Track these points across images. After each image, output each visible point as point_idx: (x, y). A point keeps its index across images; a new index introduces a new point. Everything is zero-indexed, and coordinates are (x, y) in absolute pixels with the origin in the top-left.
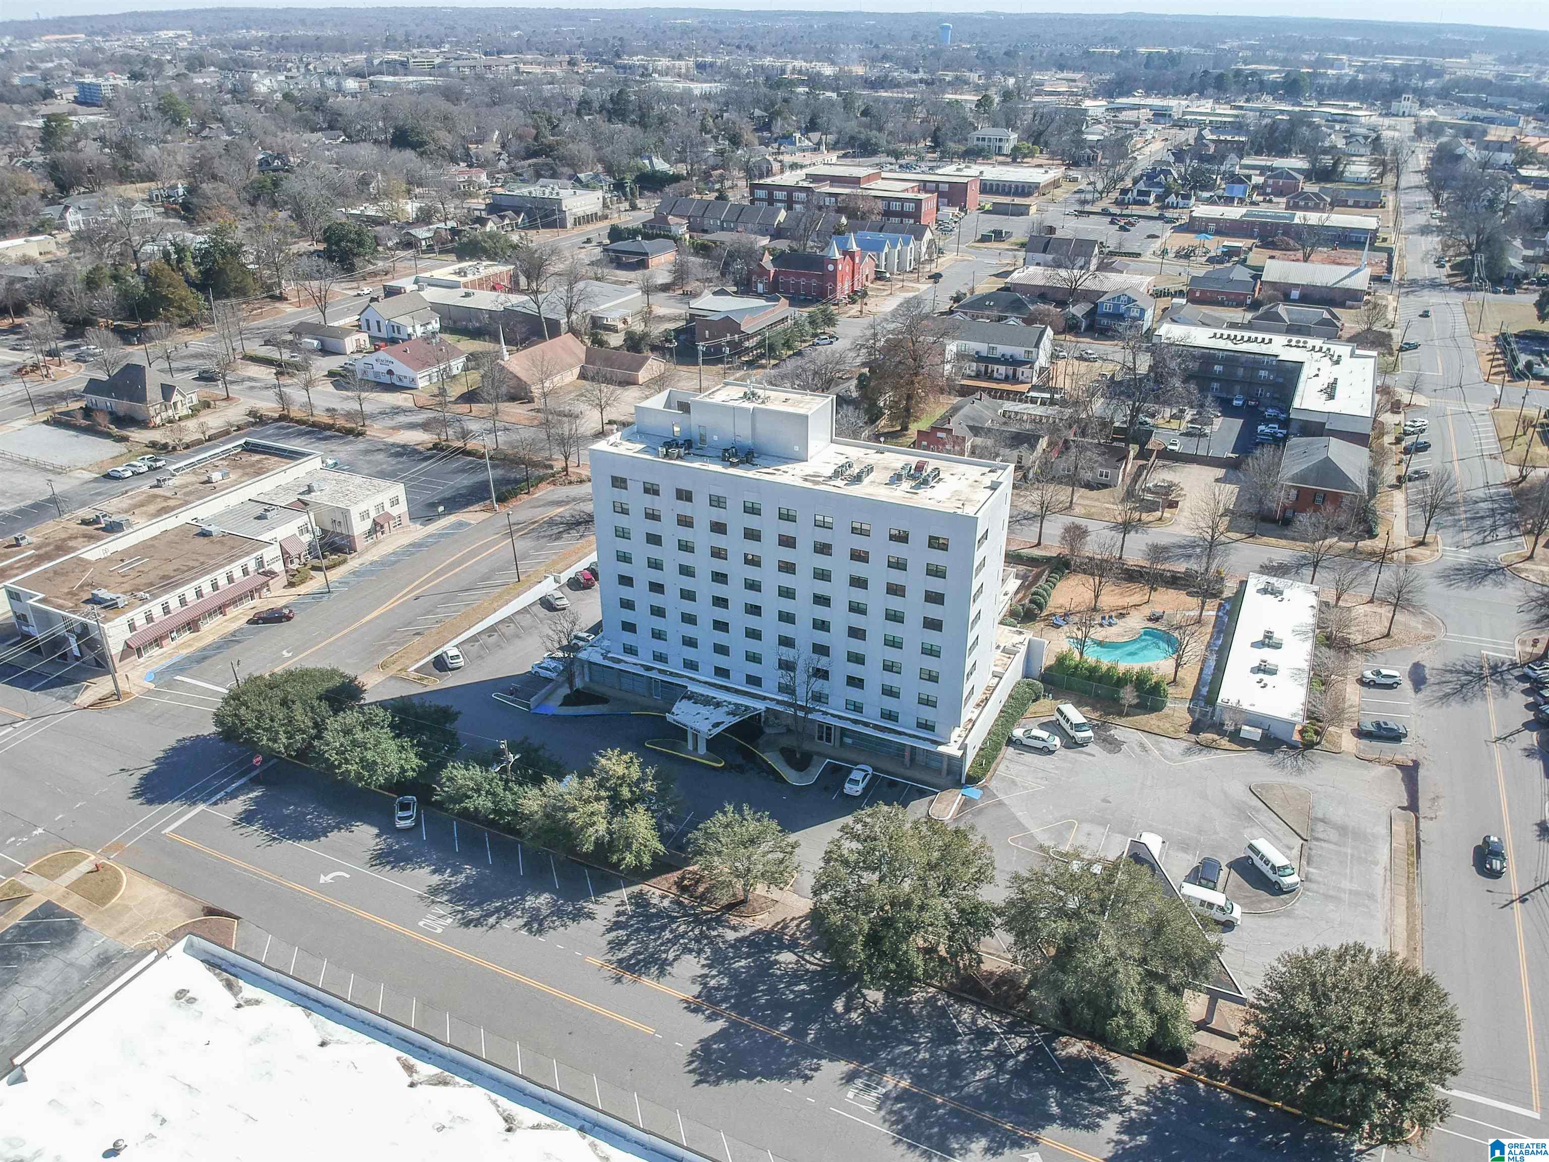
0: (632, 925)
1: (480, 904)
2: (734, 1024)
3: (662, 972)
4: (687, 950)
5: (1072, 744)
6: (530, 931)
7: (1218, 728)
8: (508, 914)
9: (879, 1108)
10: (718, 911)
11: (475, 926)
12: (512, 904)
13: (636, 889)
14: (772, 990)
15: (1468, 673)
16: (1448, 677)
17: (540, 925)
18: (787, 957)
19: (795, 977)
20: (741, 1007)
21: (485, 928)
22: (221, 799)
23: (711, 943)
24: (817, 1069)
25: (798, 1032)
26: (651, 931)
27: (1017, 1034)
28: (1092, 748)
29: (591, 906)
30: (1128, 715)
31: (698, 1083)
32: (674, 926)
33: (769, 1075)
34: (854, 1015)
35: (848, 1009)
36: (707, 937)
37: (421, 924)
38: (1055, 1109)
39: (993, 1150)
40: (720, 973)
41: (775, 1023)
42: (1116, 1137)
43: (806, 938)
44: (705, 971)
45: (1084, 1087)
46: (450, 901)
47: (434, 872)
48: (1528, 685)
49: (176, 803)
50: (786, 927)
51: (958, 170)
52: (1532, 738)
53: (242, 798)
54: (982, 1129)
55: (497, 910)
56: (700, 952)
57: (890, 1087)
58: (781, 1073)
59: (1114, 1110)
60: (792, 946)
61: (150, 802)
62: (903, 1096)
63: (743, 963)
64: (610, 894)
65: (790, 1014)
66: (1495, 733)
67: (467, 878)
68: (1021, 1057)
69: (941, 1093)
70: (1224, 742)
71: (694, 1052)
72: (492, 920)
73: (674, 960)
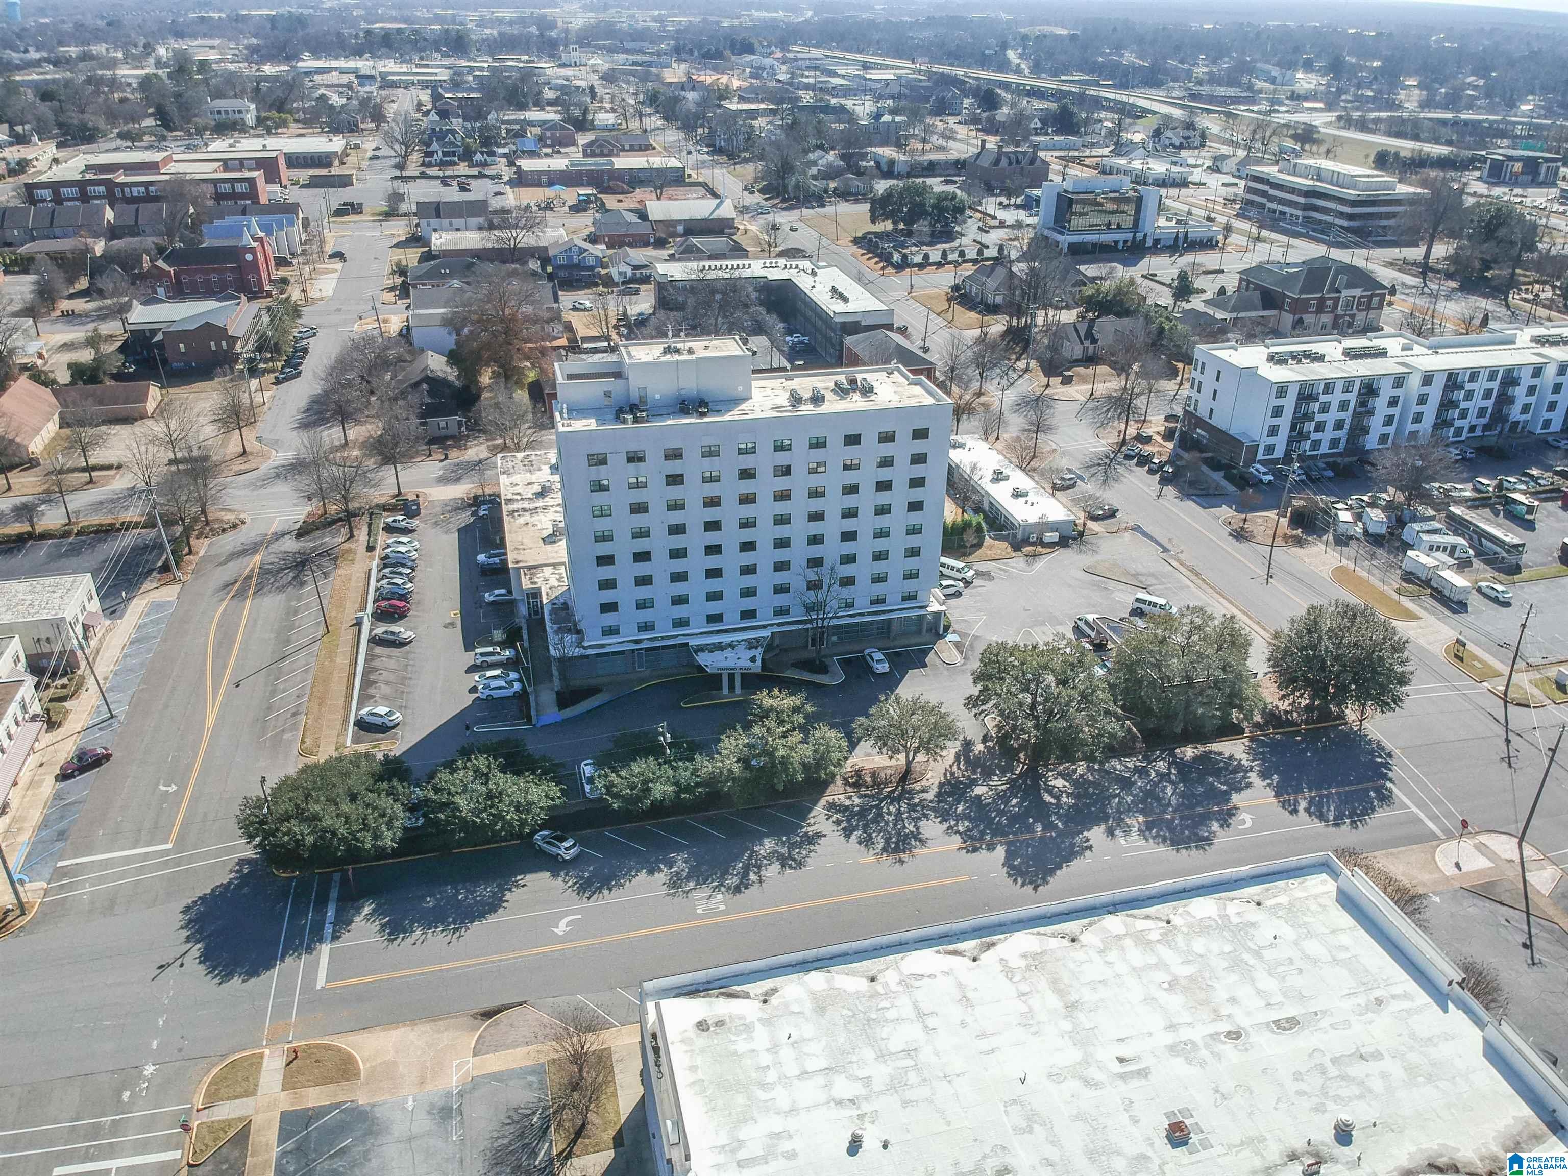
0: (857, 825)
1: (726, 872)
2: (1009, 844)
3: (923, 842)
4: (916, 820)
5: (967, 583)
6: (791, 867)
7: (1026, 542)
8: (759, 867)
9: (1147, 840)
10: (897, 787)
11: (746, 888)
12: (750, 858)
13: (823, 802)
14: (1001, 813)
15: (1099, 465)
16: (1093, 470)
17: (794, 860)
18: (979, 790)
19: (1003, 797)
20: (998, 831)
21: (757, 886)
22: (334, 931)
23: (923, 807)
24: (1088, 840)
25: (1048, 826)
26: (875, 821)
27: (1155, 760)
28: (976, 582)
29: (810, 829)
30: (970, 554)
31: (1035, 889)
32: (885, 810)
33: (1068, 859)
34: (1064, 799)
35: (1058, 798)
36: (916, 805)
37: (700, 911)
38: (1224, 788)
39: (1225, 825)
40: (957, 821)
41: (1030, 829)
42: (1265, 783)
43: (974, 772)
44: (946, 825)
45: (1220, 769)
46: (698, 883)
47: (651, 872)
48: (1135, 460)
49: (288, 960)
50: (952, 774)
51: (230, 146)
52: (1170, 491)
53: (357, 919)
54: (1206, 818)
55: (746, 869)
56: (926, 816)
57: (1137, 826)
58: (1071, 854)
59: (1247, 772)
60: (974, 782)
61: (253, 973)
62: (1149, 826)
63: (960, 808)
64: (812, 815)
65: (1031, 820)
66: (1154, 495)
67: (685, 862)
68: (1173, 771)
69: (1164, 812)
70: (1040, 549)
71: (1008, 873)
72: (753, 877)
73: (918, 829)
